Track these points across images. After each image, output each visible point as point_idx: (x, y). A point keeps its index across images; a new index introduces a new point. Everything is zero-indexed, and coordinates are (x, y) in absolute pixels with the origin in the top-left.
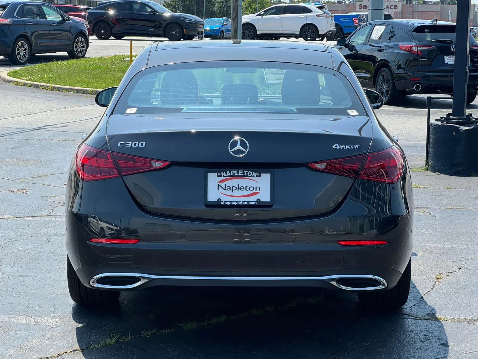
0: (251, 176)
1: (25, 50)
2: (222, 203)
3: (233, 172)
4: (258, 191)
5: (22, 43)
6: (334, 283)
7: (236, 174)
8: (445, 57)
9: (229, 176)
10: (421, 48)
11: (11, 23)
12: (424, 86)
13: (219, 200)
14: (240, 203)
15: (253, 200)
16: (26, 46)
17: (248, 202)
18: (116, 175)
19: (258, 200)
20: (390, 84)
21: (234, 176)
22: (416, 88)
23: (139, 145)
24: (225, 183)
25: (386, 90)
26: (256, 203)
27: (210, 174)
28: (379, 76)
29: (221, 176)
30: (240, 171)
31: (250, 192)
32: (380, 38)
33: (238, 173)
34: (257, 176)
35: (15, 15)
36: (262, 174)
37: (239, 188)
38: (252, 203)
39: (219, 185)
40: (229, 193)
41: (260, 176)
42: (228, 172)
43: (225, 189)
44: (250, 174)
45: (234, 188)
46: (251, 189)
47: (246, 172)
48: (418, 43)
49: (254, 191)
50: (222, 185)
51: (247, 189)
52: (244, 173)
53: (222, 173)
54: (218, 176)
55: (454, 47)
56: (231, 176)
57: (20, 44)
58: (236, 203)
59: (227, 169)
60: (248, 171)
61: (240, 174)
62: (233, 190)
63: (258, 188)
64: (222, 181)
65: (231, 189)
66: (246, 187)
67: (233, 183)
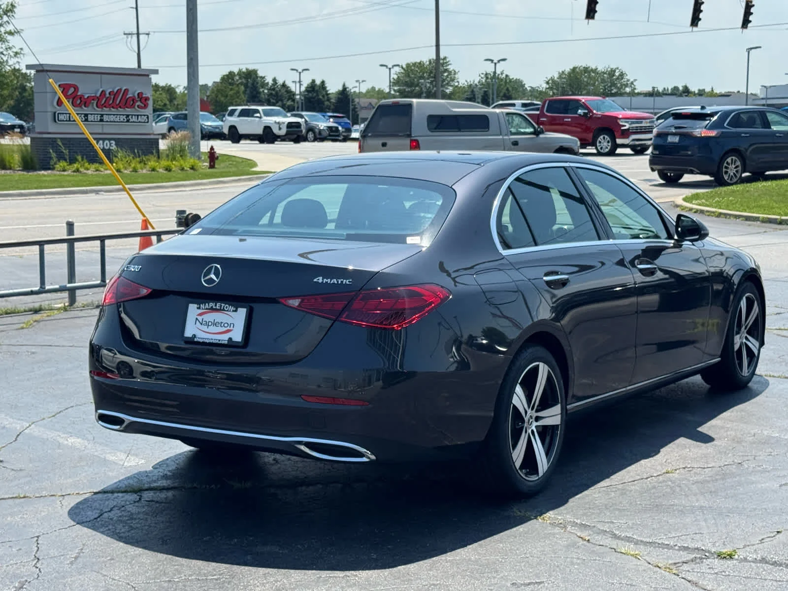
0: (227, 311)
1: (736, 167)
2: (196, 340)
3: (212, 304)
4: (231, 328)
5: (732, 160)
6: (303, 448)
7: (214, 307)
9: (207, 309)
11: (718, 135)
13: (194, 336)
14: (211, 341)
15: (224, 338)
16: (738, 163)
17: (219, 340)
19: (230, 339)
21: (212, 310)
23: (136, 269)
24: (202, 317)
26: (226, 342)
27: (191, 305)
29: (200, 308)
30: (218, 304)
31: (224, 329)
33: (216, 305)
34: (233, 311)
35: (725, 125)
36: (239, 309)
37: (215, 324)
38: (223, 342)
39: (197, 319)
40: (205, 328)
41: (236, 311)
42: (207, 304)
43: (202, 324)
44: (227, 307)
45: (210, 324)
46: (226, 325)
47: (223, 305)
49: (228, 328)
50: (200, 318)
51: (222, 325)
52: (221, 306)
53: (201, 305)
54: (198, 308)
56: (209, 309)
57: (729, 160)
58: (207, 341)
59: (205, 301)
60: (226, 304)
61: (217, 308)
62: (208, 325)
63: (232, 325)
64: (200, 314)
65: (207, 324)
66: (221, 323)
67: (210, 317)
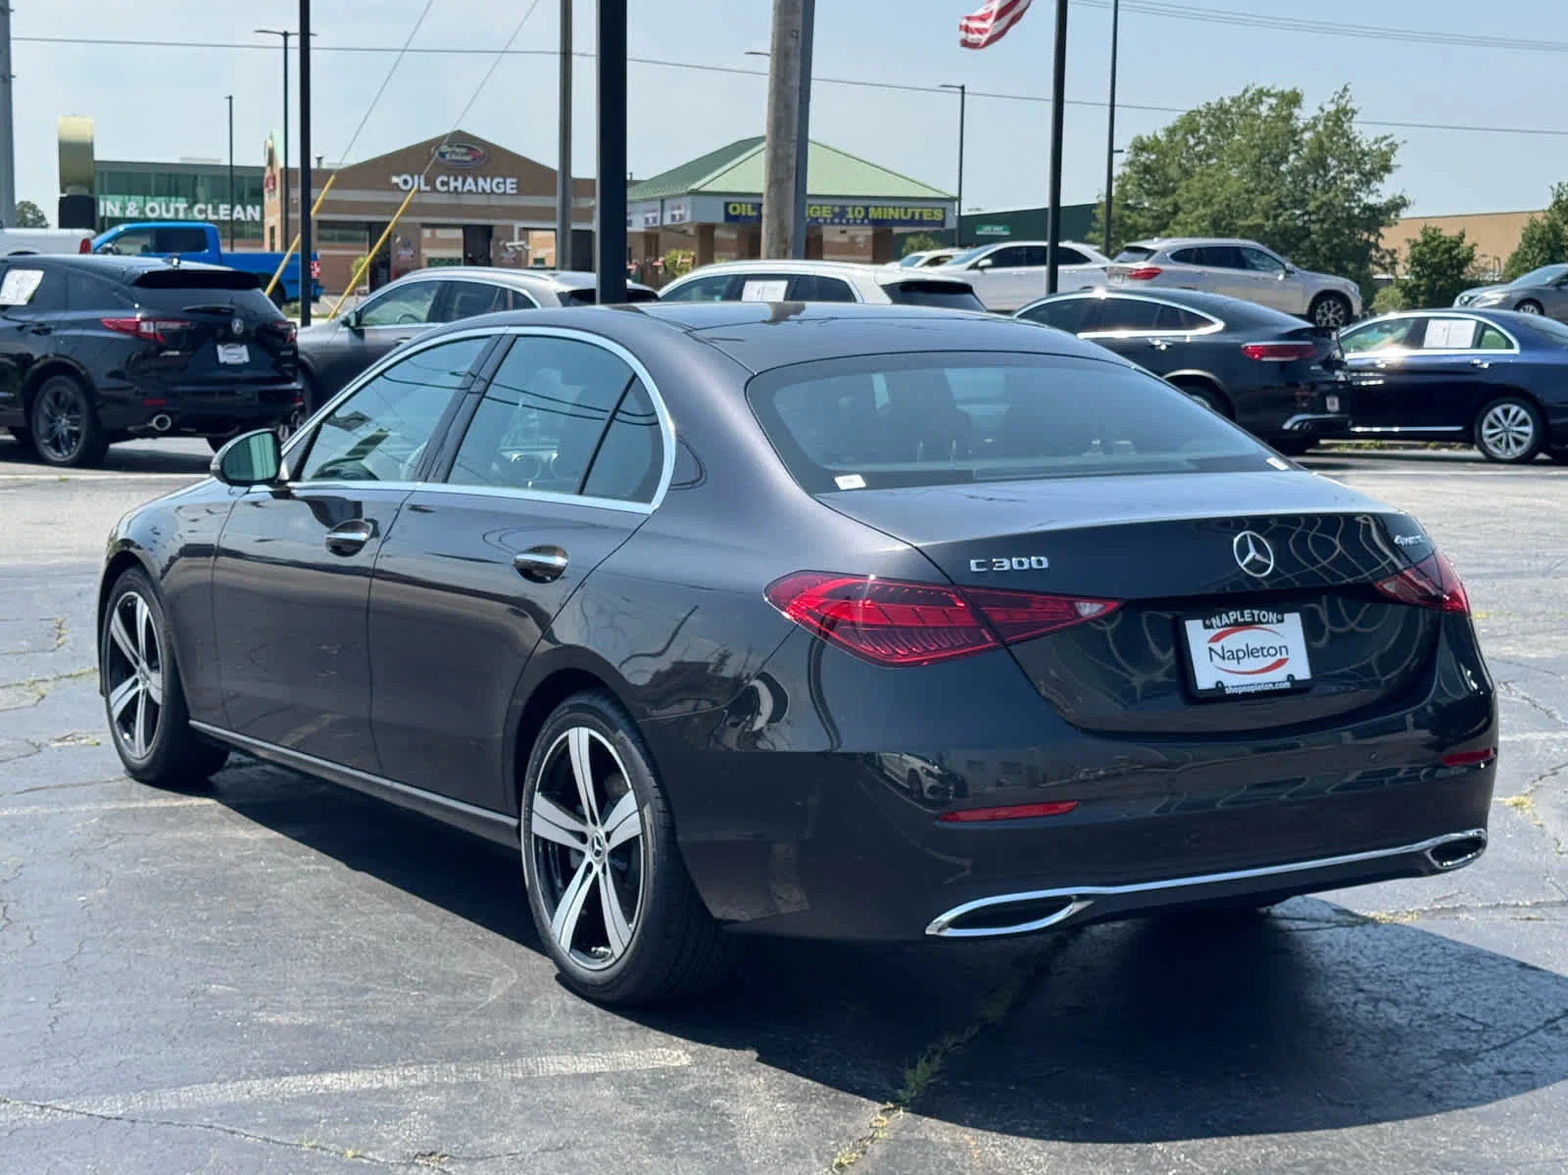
0: (1268, 623)
2: (1228, 691)
3: (1234, 615)
4: (1284, 656)
7: (1241, 620)
8: (220, 348)
9: (1227, 625)
10: (163, 325)
12: (177, 417)
13: (1220, 685)
14: (1259, 688)
15: (1278, 678)
17: (1274, 684)
18: (991, 645)
19: (1290, 678)
20: (83, 415)
21: (1238, 625)
22: (158, 422)
23: (1030, 563)
24: (1223, 641)
25: (70, 432)
26: (1287, 685)
27: (1189, 623)
28: (43, 396)
29: (1211, 627)
30: (1245, 612)
31: (1271, 661)
32: (31, 300)
33: (1243, 616)
34: (1278, 621)
36: (1286, 616)
37: (1251, 653)
38: (1281, 686)
39: (1211, 649)
40: (1232, 665)
41: (1282, 621)
42: (1224, 616)
43: (1223, 658)
44: (1264, 616)
45: (1241, 654)
46: (1272, 651)
47: (1256, 612)
48: (153, 313)
49: (1278, 657)
50: (1217, 646)
51: (1265, 653)
52: (1253, 615)
53: (1212, 619)
54: (1206, 627)
55: (237, 325)
56: (1230, 625)
58: (1252, 690)
59: (1221, 609)
60: (1261, 610)
61: (1247, 620)
62: (1239, 659)
63: (1283, 650)
64: (1216, 639)
65: (1235, 656)
66: (1262, 648)
67: (1237, 640)
